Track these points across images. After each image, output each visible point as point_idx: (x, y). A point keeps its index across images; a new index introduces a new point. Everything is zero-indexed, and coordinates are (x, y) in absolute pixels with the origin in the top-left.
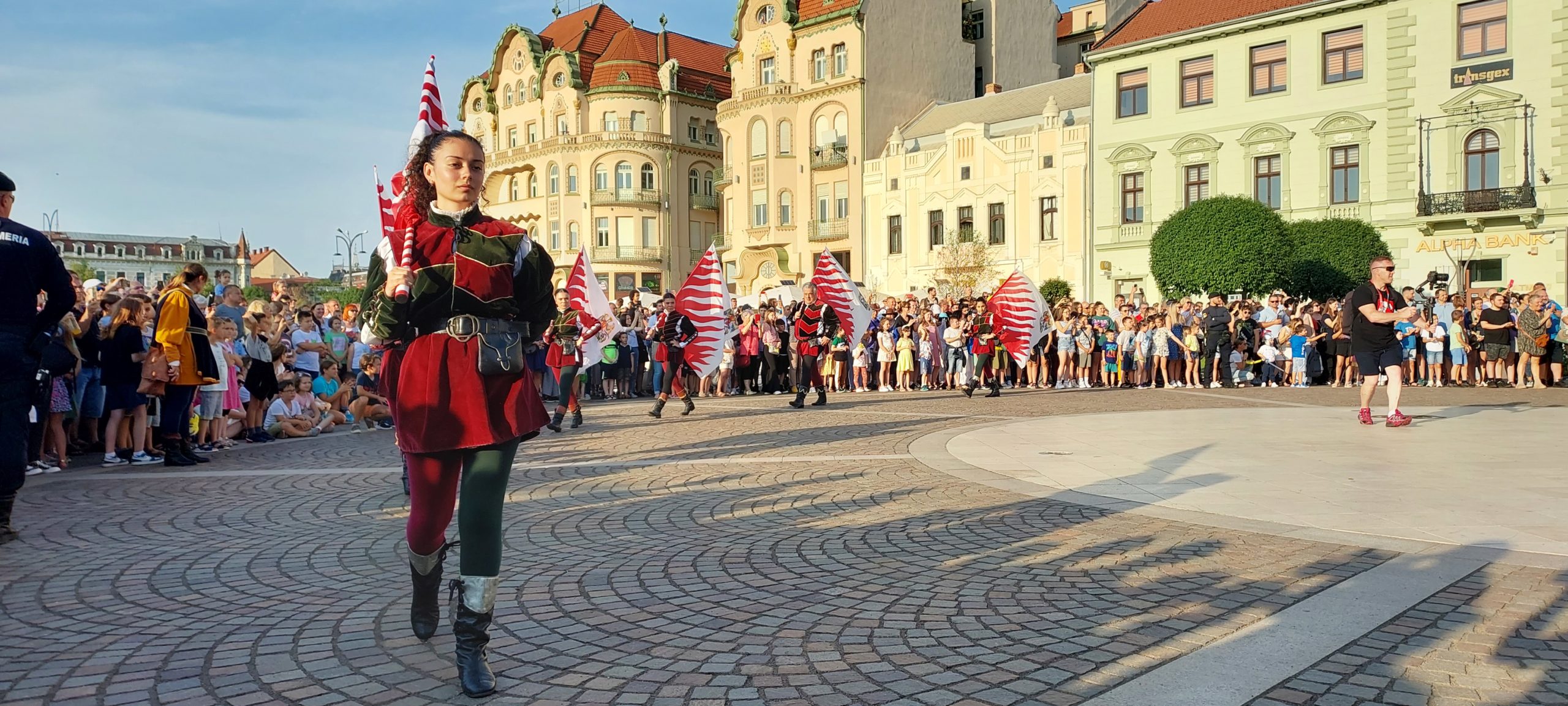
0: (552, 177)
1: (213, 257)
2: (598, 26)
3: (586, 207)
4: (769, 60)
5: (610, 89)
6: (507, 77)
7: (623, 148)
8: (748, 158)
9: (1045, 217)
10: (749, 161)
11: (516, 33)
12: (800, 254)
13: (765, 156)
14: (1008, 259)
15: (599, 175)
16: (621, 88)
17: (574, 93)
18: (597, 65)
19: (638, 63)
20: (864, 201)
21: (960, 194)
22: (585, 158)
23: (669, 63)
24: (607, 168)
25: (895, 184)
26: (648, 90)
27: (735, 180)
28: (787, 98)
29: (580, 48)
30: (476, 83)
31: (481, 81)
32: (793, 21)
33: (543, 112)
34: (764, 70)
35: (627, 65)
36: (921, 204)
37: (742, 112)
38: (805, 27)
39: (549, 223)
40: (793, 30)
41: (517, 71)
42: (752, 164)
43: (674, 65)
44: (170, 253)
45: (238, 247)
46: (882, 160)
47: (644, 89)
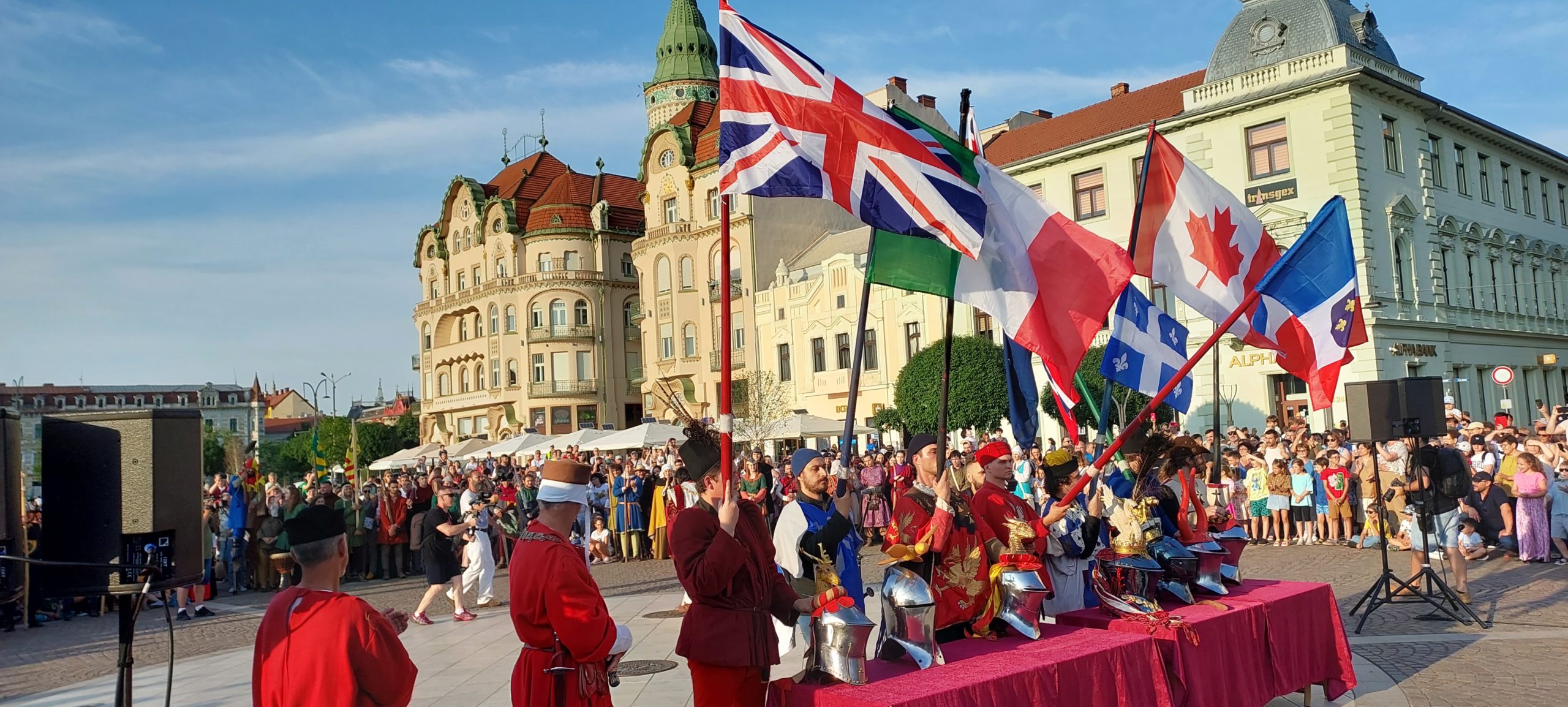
0: (493, 317)
1: (227, 401)
2: (538, 173)
3: (523, 344)
4: (671, 200)
5: (543, 232)
6: (456, 224)
7: (556, 286)
8: (655, 294)
9: (911, 342)
10: (656, 296)
11: (461, 184)
12: (705, 384)
13: (670, 291)
14: (881, 384)
15: (536, 313)
16: (553, 231)
17: (510, 237)
18: (533, 210)
19: (571, 206)
20: (757, 330)
21: (836, 322)
22: (522, 297)
23: (600, 205)
24: (542, 307)
25: (782, 312)
26: (580, 231)
27: (647, 314)
28: (687, 235)
29: (516, 196)
30: (429, 231)
31: (432, 229)
32: (689, 164)
33: (485, 257)
34: (668, 210)
35: (559, 209)
36: (805, 332)
37: (649, 250)
38: (699, 169)
39: (491, 361)
40: (690, 172)
41: (465, 219)
42: (659, 299)
43: (604, 206)
44: (186, 400)
45: (252, 390)
46: (770, 291)
47: (575, 230)
